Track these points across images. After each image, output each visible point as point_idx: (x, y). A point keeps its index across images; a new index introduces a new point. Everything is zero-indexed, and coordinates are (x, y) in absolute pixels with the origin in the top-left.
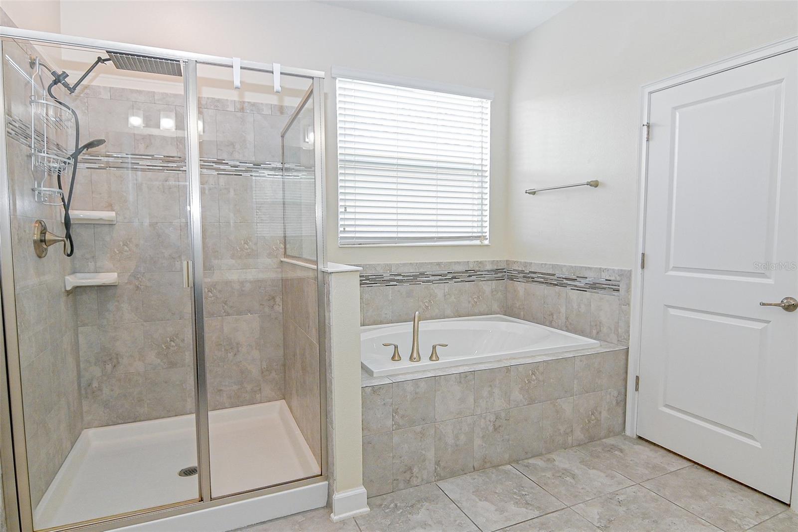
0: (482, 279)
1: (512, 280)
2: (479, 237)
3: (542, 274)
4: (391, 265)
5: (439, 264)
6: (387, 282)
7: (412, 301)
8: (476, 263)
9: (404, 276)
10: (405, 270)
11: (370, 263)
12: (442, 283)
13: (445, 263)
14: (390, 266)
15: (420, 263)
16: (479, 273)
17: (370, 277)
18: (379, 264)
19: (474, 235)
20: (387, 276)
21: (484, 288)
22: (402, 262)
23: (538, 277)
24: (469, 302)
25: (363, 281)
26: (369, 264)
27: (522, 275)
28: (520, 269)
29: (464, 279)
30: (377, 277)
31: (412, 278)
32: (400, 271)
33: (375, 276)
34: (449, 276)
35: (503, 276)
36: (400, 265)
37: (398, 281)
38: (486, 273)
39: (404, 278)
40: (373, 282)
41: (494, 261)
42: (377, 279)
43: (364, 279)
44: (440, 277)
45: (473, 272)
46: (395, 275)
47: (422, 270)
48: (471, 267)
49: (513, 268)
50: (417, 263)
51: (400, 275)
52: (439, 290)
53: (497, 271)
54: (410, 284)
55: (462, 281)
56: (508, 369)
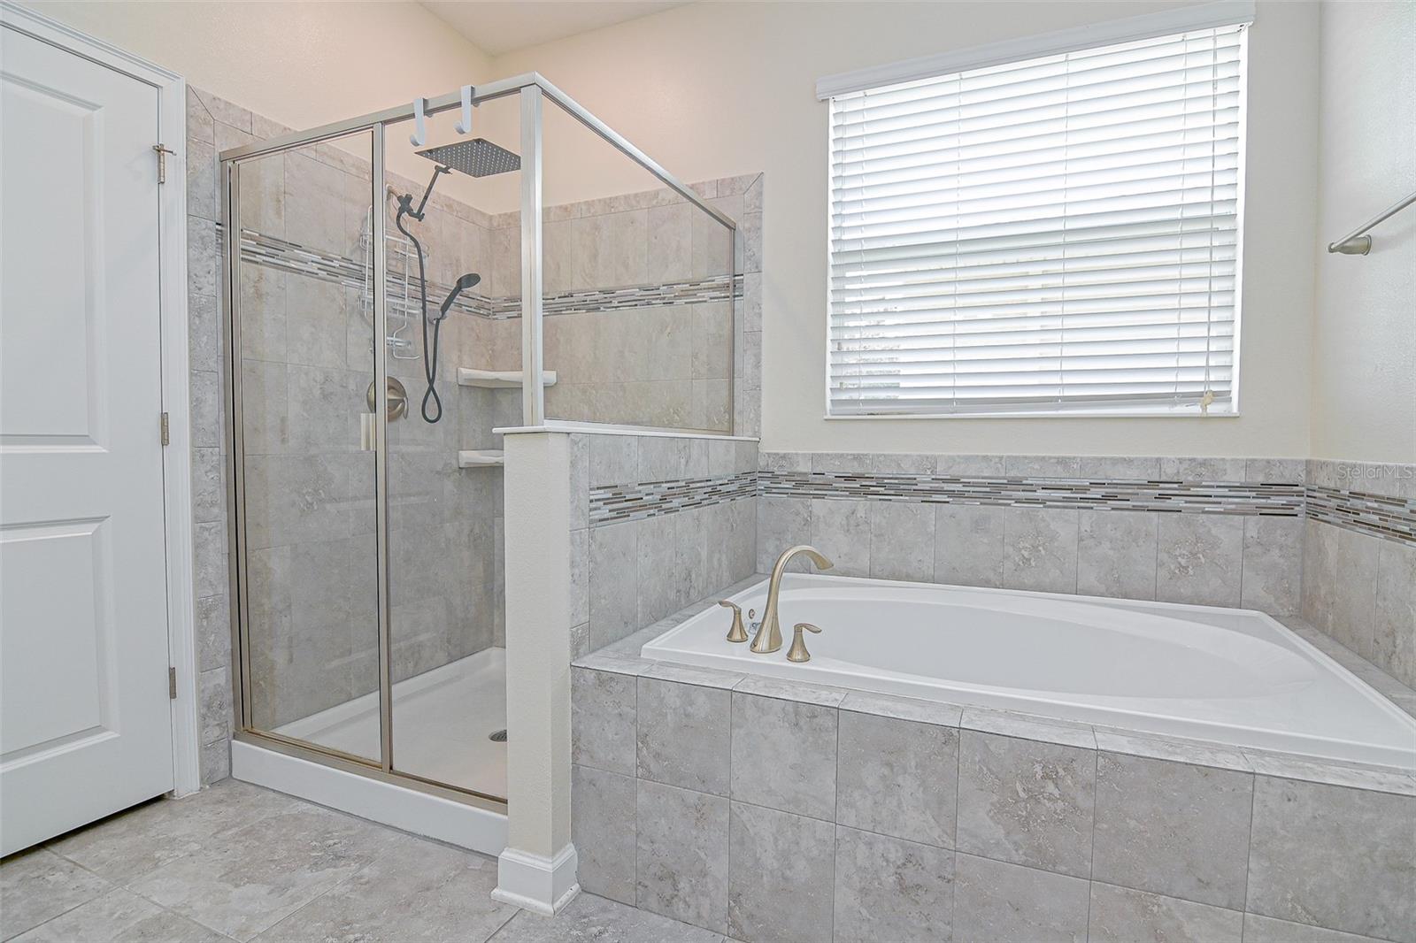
0: (1208, 508)
1: (1314, 516)
2: (1201, 395)
3: (1378, 499)
4: (936, 459)
5: (1063, 462)
6: (927, 495)
7: (985, 541)
8: (1185, 465)
9: (966, 484)
10: (971, 471)
11: (885, 453)
12: (1072, 508)
13: (1081, 459)
14: (934, 461)
15: (1008, 457)
16: (1194, 491)
17: (886, 481)
18: (906, 456)
19: (1181, 390)
20: (925, 482)
21: (1214, 531)
22: (962, 454)
23: (1368, 510)
24: (1160, 565)
25: (872, 489)
26: (885, 455)
27: (1334, 503)
28: (1332, 486)
29: (1145, 504)
30: (902, 481)
31: (988, 489)
32: (956, 471)
33: (896, 479)
34: (1097, 493)
35: (1290, 506)
36: (958, 460)
37: (951, 493)
38: (1225, 491)
39: (968, 489)
40: (892, 492)
41: (1253, 461)
42: (902, 487)
43: (875, 484)
44: (1068, 494)
45: (1176, 486)
46: (944, 481)
47: (1013, 474)
48: (1169, 472)
49: (1318, 481)
50: (1001, 458)
51: (955, 481)
52: (1065, 525)
53: (1266, 488)
54: (981, 504)
55: (1135, 509)
56: (950, 736)
